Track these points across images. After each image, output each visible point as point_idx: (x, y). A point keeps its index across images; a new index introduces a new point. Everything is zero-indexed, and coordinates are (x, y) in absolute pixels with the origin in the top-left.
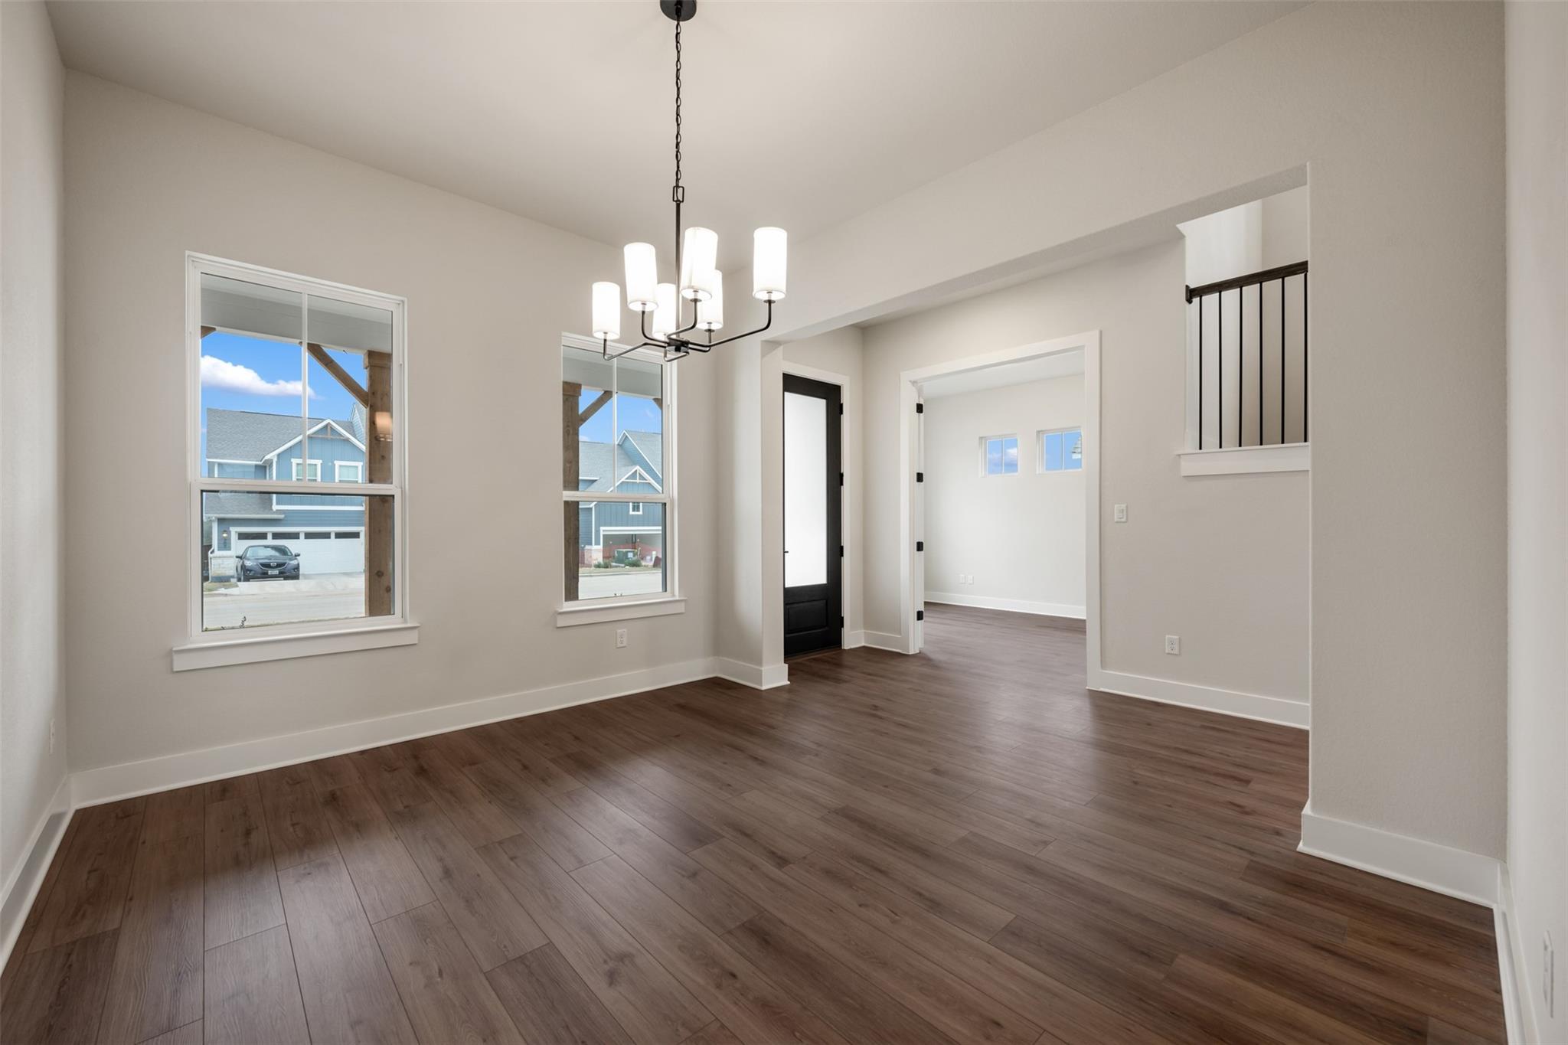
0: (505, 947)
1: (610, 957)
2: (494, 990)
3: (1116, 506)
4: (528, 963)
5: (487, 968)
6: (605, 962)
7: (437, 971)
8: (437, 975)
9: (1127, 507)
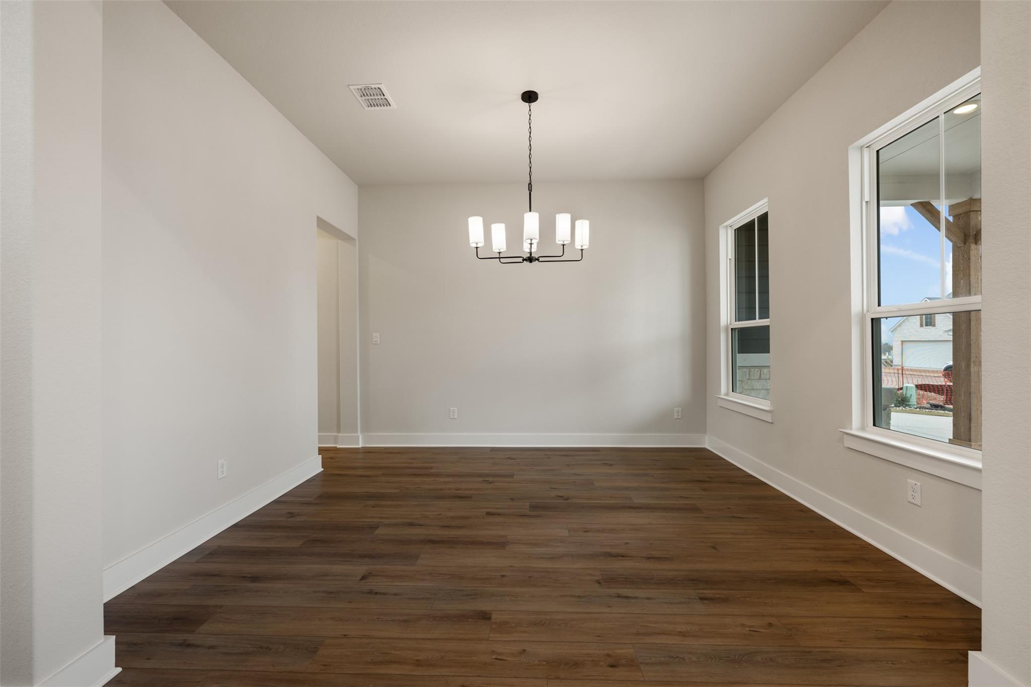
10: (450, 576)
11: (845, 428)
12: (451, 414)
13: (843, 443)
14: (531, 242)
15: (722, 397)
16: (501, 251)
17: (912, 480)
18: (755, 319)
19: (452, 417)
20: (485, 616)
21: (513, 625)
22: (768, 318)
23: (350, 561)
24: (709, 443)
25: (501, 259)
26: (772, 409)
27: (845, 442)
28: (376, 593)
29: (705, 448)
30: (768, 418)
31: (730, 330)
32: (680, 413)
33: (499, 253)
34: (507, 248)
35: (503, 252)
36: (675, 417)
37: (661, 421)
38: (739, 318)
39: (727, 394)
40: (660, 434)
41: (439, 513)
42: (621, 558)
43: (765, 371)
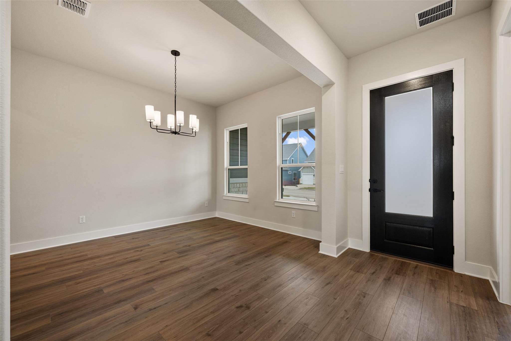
10: (181, 287)
11: (275, 200)
12: (81, 220)
13: (274, 204)
14: (180, 125)
15: (225, 195)
16: (158, 125)
17: (293, 212)
18: (239, 166)
19: (81, 222)
20: (215, 290)
21: (228, 287)
22: (247, 165)
23: (113, 308)
24: (217, 215)
25: (158, 130)
26: (249, 197)
27: (275, 204)
28: (155, 308)
29: (216, 217)
30: (247, 201)
31: (228, 169)
32: (207, 204)
33: (157, 126)
34: (161, 124)
35: (159, 126)
36: (206, 206)
37: (200, 208)
38: (230, 165)
39: (226, 194)
40: (199, 214)
41: (133, 271)
42: (234, 256)
43: (246, 184)
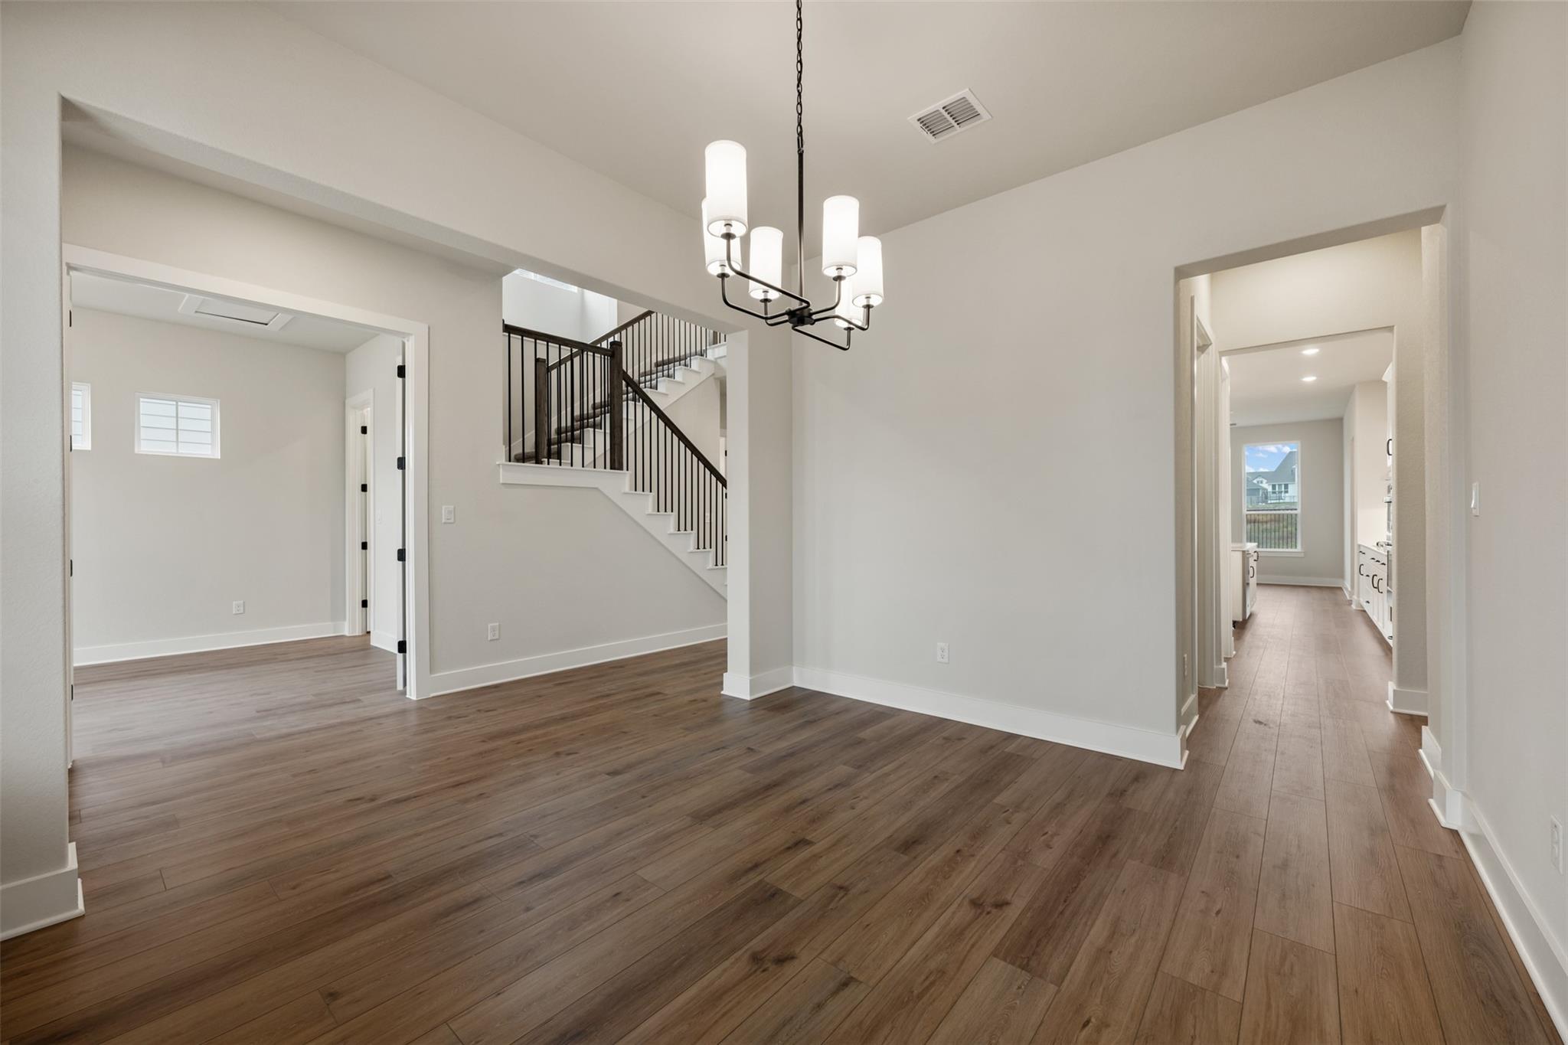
0: (1019, 988)
1: (983, 912)
2: (1068, 971)
3: (444, 507)
4: (1026, 960)
5: (1052, 988)
6: (988, 913)
7: (1087, 1029)
8: (1091, 1024)
9: (455, 508)
